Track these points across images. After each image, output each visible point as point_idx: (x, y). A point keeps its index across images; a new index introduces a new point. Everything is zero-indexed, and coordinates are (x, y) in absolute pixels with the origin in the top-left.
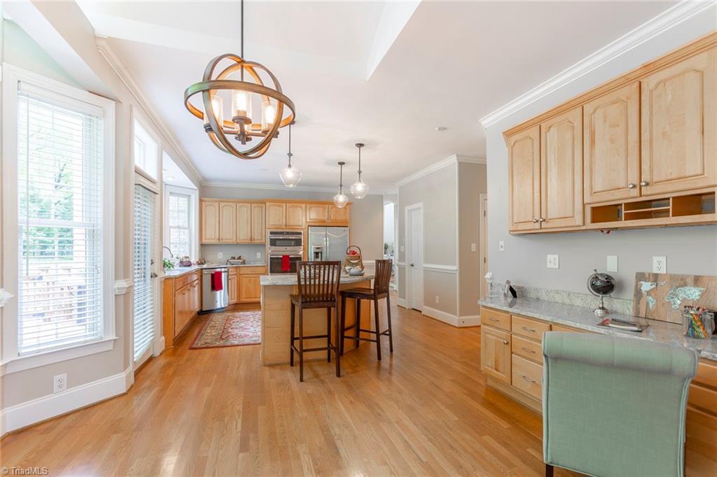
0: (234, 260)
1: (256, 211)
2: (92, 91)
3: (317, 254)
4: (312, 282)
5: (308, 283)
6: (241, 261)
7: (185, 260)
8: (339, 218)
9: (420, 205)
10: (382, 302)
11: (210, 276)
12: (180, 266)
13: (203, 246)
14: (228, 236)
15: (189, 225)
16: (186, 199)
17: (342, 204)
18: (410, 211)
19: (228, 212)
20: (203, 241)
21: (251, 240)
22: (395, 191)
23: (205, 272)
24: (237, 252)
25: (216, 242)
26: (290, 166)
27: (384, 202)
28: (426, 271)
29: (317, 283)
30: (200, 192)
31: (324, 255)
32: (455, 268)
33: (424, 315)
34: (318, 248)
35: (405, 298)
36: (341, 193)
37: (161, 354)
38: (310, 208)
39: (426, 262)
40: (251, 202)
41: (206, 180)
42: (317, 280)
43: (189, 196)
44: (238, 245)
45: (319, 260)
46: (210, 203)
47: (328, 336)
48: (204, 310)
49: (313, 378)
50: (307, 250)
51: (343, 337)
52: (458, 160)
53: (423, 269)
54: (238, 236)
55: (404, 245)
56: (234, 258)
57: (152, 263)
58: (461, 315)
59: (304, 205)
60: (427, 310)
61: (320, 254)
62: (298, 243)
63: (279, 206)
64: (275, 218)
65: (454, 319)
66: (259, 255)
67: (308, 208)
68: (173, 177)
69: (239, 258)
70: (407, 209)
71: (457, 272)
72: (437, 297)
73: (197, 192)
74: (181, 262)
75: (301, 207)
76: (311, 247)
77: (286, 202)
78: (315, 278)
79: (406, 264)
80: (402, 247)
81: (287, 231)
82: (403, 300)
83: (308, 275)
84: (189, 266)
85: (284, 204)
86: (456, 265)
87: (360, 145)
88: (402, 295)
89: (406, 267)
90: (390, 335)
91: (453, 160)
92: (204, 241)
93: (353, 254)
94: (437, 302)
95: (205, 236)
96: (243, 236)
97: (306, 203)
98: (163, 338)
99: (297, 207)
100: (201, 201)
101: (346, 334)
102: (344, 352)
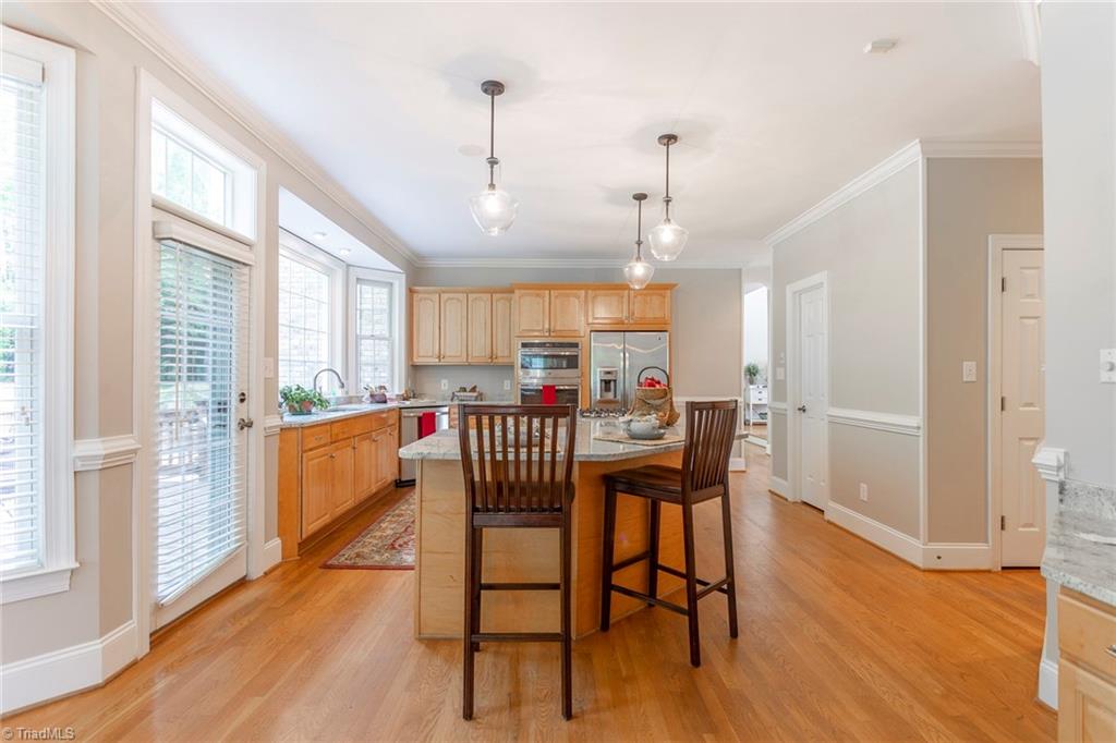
0: (465, 394)
1: (500, 306)
2: (14, 24)
3: (607, 384)
4: (523, 456)
5: (511, 457)
6: (475, 394)
7: (378, 392)
8: (650, 315)
9: (821, 277)
10: (707, 511)
11: (416, 420)
12: (372, 402)
13: (415, 369)
14: (454, 351)
15: (391, 336)
16: (385, 290)
17: (640, 281)
18: (799, 293)
19: (454, 310)
20: (415, 360)
21: (491, 357)
22: (765, 260)
23: (405, 413)
24: (469, 380)
25: (435, 361)
26: (492, 186)
27: (745, 286)
28: (834, 422)
29: (535, 457)
30: (407, 277)
31: (620, 386)
32: (915, 420)
33: (829, 522)
34: (609, 373)
35: (786, 479)
36: (639, 259)
37: (266, 574)
38: (594, 297)
39: (835, 403)
40: (492, 292)
41: (420, 257)
42: (536, 450)
43: (391, 284)
44: (470, 366)
45: (610, 396)
46: (426, 296)
47: (564, 586)
48: (403, 479)
49: (500, 710)
50: (585, 375)
51: (608, 588)
52: (923, 152)
53: (827, 419)
54: (470, 353)
55: (784, 366)
56: (464, 390)
57: (242, 401)
58: (931, 539)
59: (583, 292)
60: (836, 512)
61: (612, 383)
62: (573, 362)
63: (538, 295)
64: (531, 317)
65: (914, 548)
66: (507, 385)
67: (590, 298)
68: (349, 250)
69: (473, 390)
70: (789, 290)
71: (921, 433)
72: (864, 486)
73: (404, 276)
74: (372, 396)
75: (578, 298)
76: (595, 372)
77: (550, 288)
78: (529, 446)
79: (788, 406)
80: (780, 370)
81: (554, 340)
82: (783, 482)
83: (511, 437)
84: (385, 402)
85: (547, 292)
86: (917, 415)
87: (670, 139)
88: (780, 469)
89: (790, 413)
90: (731, 592)
91: (910, 158)
92: (418, 361)
93: (651, 385)
94: (864, 496)
95: (418, 352)
96: (479, 351)
97: (586, 288)
98: (277, 542)
99: (568, 296)
100: (411, 292)
101: (618, 578)
102: (611, 622)
